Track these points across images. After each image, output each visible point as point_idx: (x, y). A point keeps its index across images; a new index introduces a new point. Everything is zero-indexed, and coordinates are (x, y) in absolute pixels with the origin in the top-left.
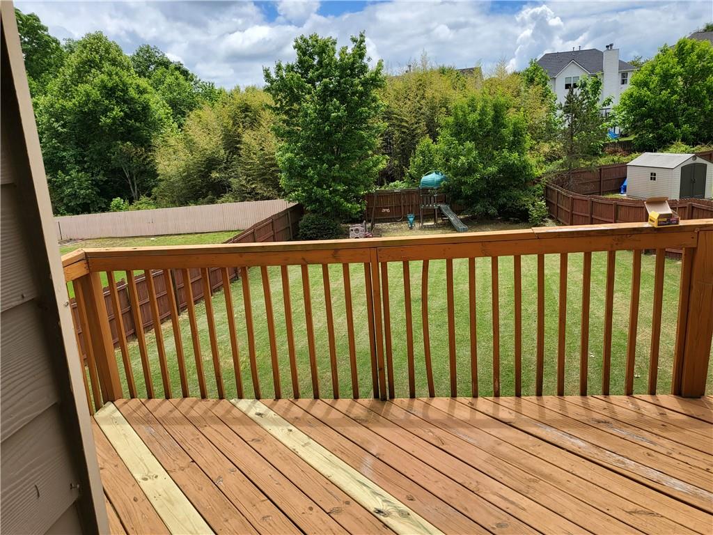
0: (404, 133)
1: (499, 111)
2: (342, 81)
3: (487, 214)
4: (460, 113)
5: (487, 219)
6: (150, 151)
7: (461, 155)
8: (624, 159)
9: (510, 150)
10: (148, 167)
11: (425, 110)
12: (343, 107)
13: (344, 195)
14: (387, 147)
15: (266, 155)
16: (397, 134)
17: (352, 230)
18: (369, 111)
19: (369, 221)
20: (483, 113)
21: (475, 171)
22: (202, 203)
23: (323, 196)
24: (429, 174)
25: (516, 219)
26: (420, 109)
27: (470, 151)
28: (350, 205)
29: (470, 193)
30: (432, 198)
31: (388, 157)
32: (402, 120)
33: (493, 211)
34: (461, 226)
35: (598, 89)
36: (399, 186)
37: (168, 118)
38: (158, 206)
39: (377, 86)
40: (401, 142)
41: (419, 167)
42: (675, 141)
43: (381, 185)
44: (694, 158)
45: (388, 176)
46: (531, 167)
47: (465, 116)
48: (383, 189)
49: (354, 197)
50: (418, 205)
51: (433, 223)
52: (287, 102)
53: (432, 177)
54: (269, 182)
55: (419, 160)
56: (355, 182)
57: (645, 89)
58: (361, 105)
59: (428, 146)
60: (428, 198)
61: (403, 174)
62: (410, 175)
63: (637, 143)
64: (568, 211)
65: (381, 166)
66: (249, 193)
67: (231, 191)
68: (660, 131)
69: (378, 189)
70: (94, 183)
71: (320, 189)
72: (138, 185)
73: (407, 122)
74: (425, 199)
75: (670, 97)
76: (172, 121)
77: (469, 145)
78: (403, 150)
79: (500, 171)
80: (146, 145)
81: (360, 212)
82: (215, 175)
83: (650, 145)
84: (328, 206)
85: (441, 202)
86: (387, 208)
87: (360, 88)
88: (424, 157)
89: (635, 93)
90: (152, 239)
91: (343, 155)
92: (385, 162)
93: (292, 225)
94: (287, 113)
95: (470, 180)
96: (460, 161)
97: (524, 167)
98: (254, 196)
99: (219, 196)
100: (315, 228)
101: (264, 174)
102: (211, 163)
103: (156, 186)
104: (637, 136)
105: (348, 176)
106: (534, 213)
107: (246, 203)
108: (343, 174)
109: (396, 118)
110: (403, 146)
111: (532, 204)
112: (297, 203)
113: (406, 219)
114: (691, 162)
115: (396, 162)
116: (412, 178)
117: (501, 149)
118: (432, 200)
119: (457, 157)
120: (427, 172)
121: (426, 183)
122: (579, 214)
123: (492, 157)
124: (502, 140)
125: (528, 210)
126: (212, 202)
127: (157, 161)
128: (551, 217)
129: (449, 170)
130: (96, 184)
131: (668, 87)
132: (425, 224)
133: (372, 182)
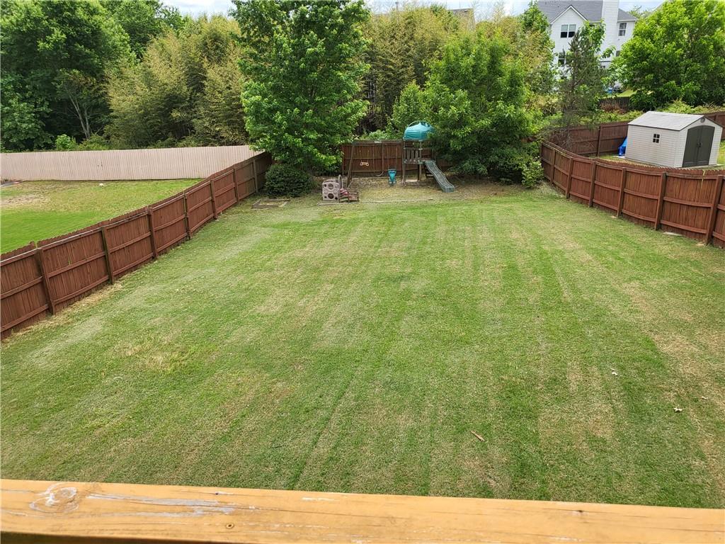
0: (389, 76)
1: (495, 55)
2: (320, 10)
3: (476, 172)
4: (452, 56)
5: (475, 178)
6: (102, 82)
7: (452, 104)
8: (622, 118)
9: (505, 100)
10: (100, 101)
11: (413, 52)
12: (321, 42)
13: (319, 144)
14: (368, 93)
15: (233, 94)
16: (381, 77)
17: (325, 185)
18: (349, 48)
19: (346, 174)
20: (478, 58)
21: (466, 124)
22: (161, 146)
23: (294, 144)
24: (414, 124)
25: (508, 180)
26: (407, 50)
27: (461, 99)
28: (324, 157)
29: (459, 148)
30: (416, 152)
31: (368, 103)
32: (387, 62)
33: (482, 169)
34: (447, 185)
35: (600, 38)
36: (380, 136)
37: (125, 45)
38: (110, 146)
39: (360, 19)
40: (384, 87)
41: (404, 116)
42: (675, 99)
43: (361, 133)
44: (703, 119)
45: (369, 124)
46: (528, 121)
47: (457, 60)
48: (362, 138)
49: (329, 147)
50: (400, 159)
51: (416, 180)
52: (255, 32)
53: (418, 128)
54: (236, 125)
55: (402, 108)
56: (331, 130)
57: (649, 40)
58: (341, 41)
59: (414, 93)
60: (413, 152)
61: (385, 122)
62: (393, 125)
63: (635, 101)
64: (567, 174)
65: (360, 114)
66: (214, 137)
67: (194, 133)
68: (661, 89)
69: (357, 138)
70: (38, 116)
71: (291, 136)
72: (89, 121)
73: (392, 64)
74: (408, 153)
75: (674, 51)
76: (129, 49)
77: (461, 93)
78: (387, 96)
79: (493, 125)
80: (98, 75)
81: (336, 164)
82: (175, 114)
83: (648, 104)
84: (299, 157)
85: (426, 157)
86: (365, 161)
87: (340, 20)
88: (409, 105)
89: (638, 44)
90: (101, 184)
91: (318, 99)
92: (365, 108)
93: (258, 176)
94: (254, 45)
95: (459, 133)
96: (451, 111)
97: (520, 122)
98: (218, 140)
99: (180, 139)
100: (283, 181)
101: (231, 116)
102: (172, 101)
103: (109, 123)
104: (635, 93)
105: (323, 123)
106: (528, 173)
107: (208, 148)
108: (317, 120)
109: (380, 59)
110: (386, 91)
111: (526, 164)
112: (264, 151)
113: (386, 174)
114: (699, 124)
115: (379, 109)
116: (395, 128)
117: (496, 100)
118: (417, 156)
119: (447, 107)
120: (411, 122)
121: (411, 135)
122: (580, 178)
123: (485, 109)
124: (497, 89)
125: (521, 170)
126: (172, 145)
127: (110, 95)
128: (546, 180)
129: (437, 120)
130: (40, 116)
131: (673, 39)
132: (407, 181)
133: (350, 131)
